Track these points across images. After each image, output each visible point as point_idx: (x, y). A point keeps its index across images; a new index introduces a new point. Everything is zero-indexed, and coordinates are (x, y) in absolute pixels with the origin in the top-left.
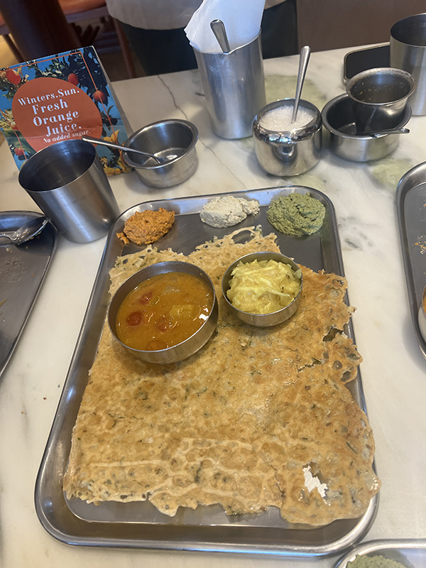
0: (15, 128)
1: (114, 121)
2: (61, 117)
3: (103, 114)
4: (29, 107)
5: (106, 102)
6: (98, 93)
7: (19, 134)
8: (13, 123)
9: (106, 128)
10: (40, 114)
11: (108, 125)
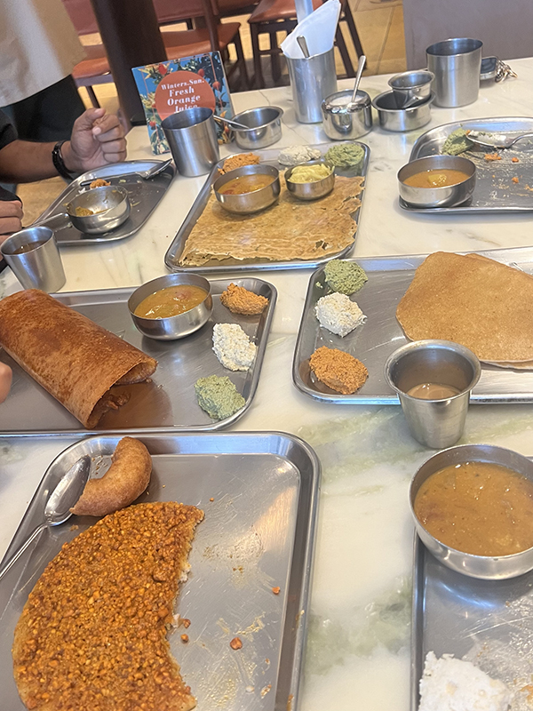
0: (154, 106)
1: (224, 104)
2: (188, 100)
3: (217, 99)
4: (168, 91)
5: (221, 90)
6: (217, 83)
7: (155, 110)
8: (154, 103)
9: (217, 110)
10: (174, 97)
11: (220, 107)
